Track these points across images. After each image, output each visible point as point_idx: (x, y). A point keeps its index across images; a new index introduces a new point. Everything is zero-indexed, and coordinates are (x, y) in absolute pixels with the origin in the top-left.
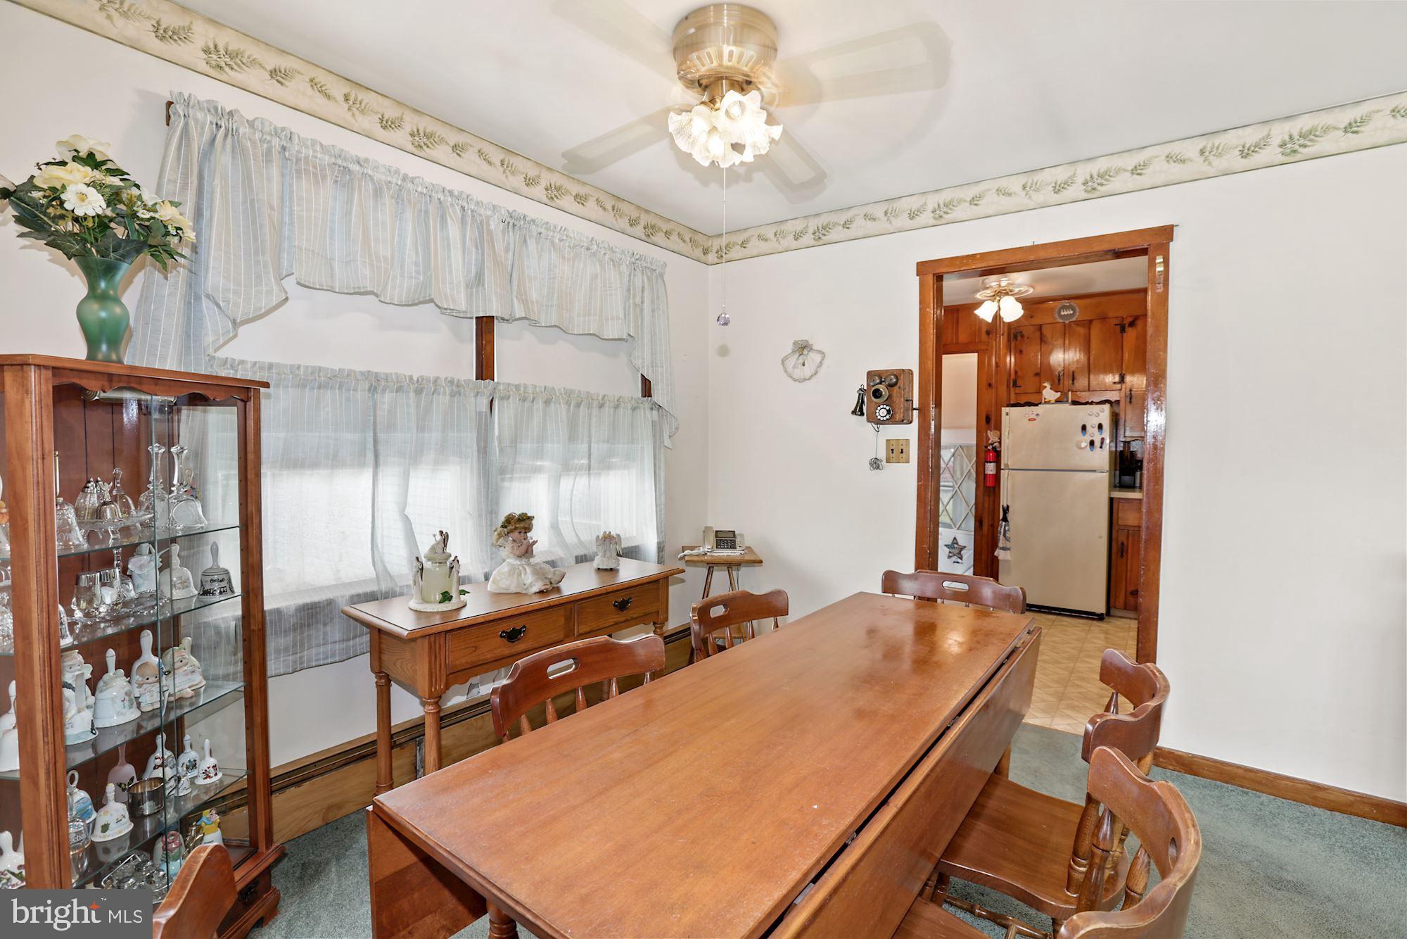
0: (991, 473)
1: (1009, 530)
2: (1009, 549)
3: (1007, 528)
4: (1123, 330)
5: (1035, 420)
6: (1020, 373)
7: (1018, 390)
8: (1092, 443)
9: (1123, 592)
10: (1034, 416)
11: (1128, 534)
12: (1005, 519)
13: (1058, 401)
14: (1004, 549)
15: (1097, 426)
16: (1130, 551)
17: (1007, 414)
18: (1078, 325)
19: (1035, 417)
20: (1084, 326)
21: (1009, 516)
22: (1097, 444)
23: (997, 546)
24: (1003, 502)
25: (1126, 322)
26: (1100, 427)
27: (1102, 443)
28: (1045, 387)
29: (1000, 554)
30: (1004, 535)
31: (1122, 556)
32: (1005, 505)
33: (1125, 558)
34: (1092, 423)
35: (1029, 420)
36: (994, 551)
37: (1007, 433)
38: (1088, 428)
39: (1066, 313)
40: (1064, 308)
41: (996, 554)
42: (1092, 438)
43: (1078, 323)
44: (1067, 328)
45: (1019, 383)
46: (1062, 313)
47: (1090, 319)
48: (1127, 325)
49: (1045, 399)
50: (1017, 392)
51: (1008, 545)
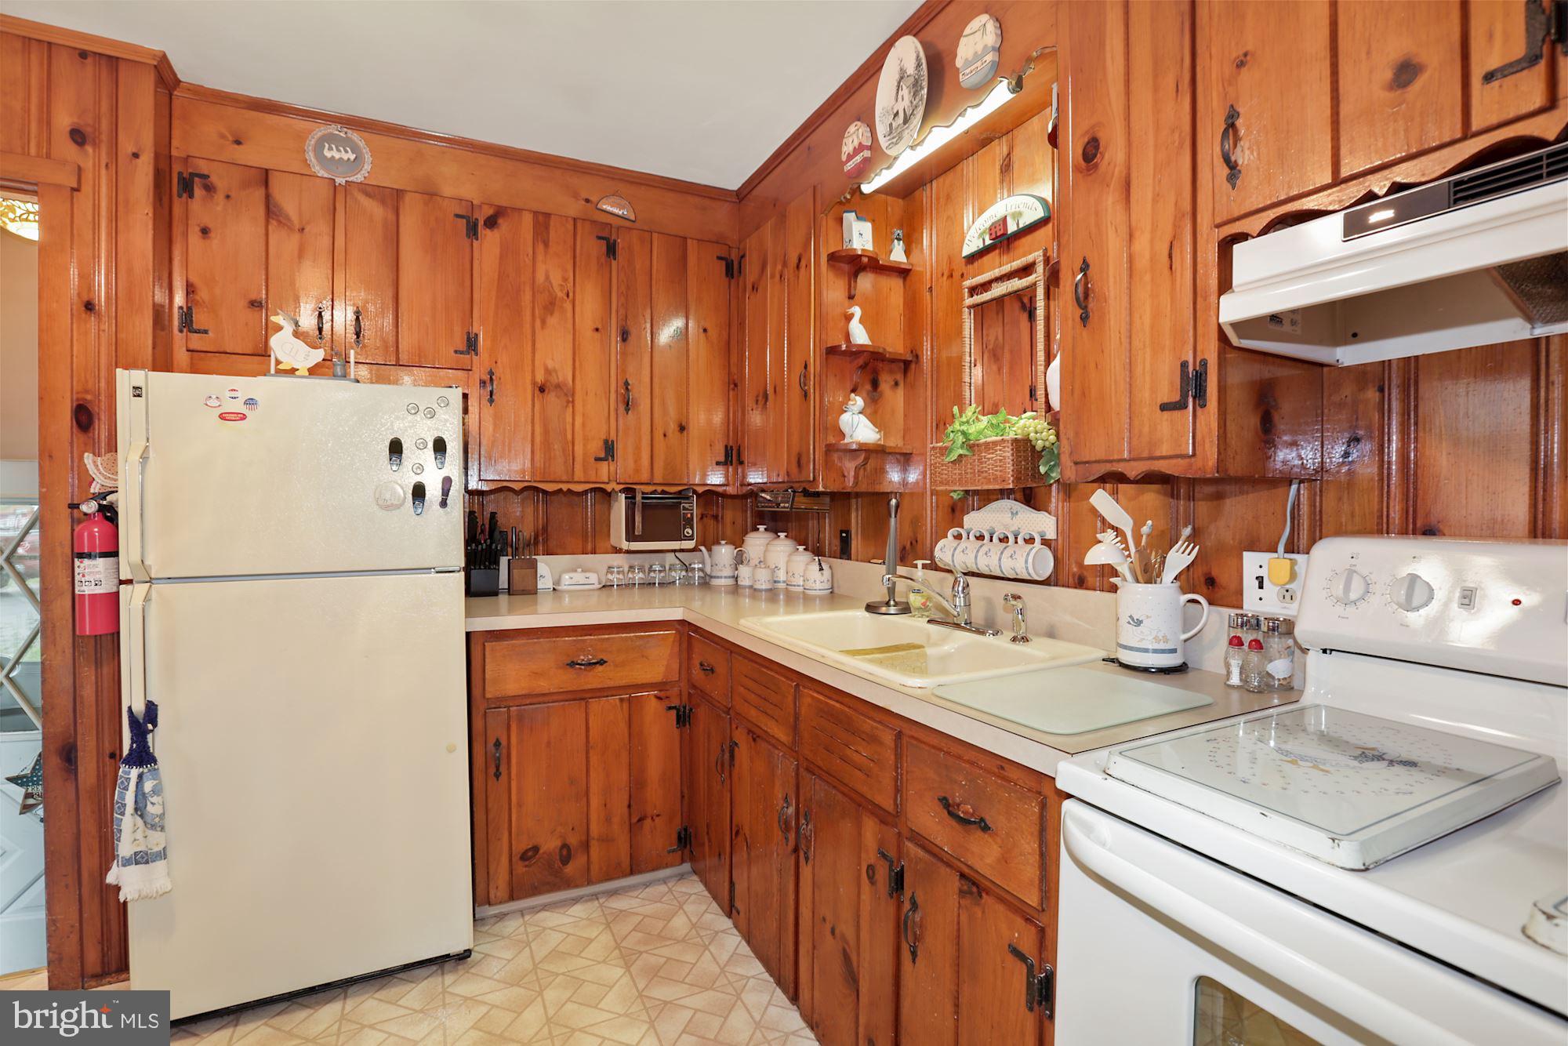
0: (99, 590)
1: (156, 791)
2: (163, 855)
3: (148, 786)
4: (472, 230)
5: (244, 417)
6: (203, 294)
7: (196, 341)
8: (419, 492)
9: (505, 860)
10: (238, 407)
11: (509, 717)
12: (142, 756)
13: (313, 371)
14: (141, 858)
15: (431, 445)
16: (514, 760)
17: (137, 392)
18: (368, 195)
19: (243, 409)
20: (383, 202)
21: (159, 742)
22: (433, 492)
23: (114, 857)
24: (133, 699)
25: (481, 217)
26: (440, 446)
27: (446, 492)
28: (279, 328)
29: (127, 879)
30: (140, 810)
31: (497, 775)
32: (139, 708)
33: (504, 777)
34: (417, 433)
35: (222, 417)
36: (105, 868)
37: (135, 457)
38: (407, 446)
39: (337, 156)
40: (330, 139)
41: (111, 879)
42: (418, 479)
43: (369, 189)
44: (340, 197)
45: (200, 319)
46: (328, 154)
47: (396, 186)
48: (481, 223)
49: (278, 362)
50: (194, 345)
51: (156, 841)
